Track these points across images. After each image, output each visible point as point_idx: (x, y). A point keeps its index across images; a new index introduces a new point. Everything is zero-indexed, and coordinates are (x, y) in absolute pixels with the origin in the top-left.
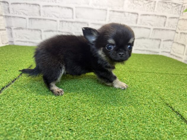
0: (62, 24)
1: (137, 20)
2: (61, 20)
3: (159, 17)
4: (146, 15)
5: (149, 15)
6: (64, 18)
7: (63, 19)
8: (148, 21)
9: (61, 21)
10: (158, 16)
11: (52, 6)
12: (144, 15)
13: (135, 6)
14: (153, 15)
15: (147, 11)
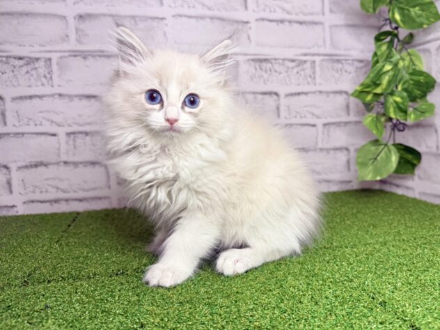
0: (74, 141)
1: (278, 108)
2: (70, 130)
3: (331, 95)
4: (299, 94)
5: (306, 94)
6: (79, 125)
7: (75, 128)
8: (306, 106)
9: (69, 134)
10: (327, 93)
11: (40, 97)
12: (292, 95)
13: (266, 76)
14: (314, 93)
15: (299, 85)
